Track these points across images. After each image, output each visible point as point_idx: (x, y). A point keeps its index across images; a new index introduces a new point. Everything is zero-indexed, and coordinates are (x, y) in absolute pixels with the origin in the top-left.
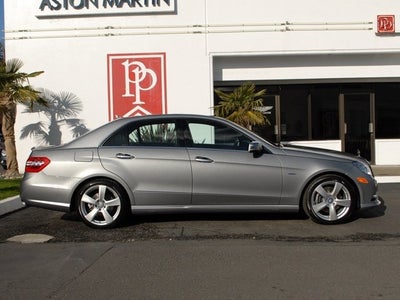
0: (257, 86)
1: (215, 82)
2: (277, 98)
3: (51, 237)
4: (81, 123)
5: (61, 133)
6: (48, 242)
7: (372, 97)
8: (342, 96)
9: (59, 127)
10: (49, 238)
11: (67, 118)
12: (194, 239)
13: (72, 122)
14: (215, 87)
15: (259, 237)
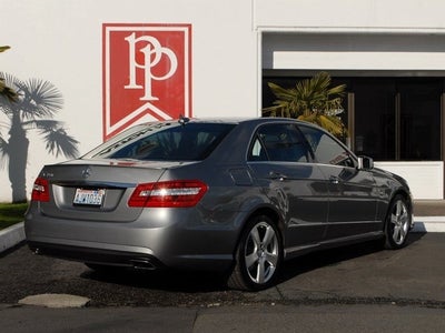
0: (333, 78)
1: (264, 70)
2: (351, 97)
3: (87, 300)
4: (59, 127)
5: (27, 142)
9: (24, 132)
11: (37, 118)
13: (47, 125)
14: (264, 78)
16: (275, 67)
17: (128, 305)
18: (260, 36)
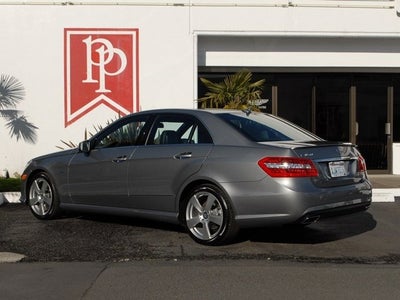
0: (253, 73)
1: (199, 67)
2: (275, 90)
3: (22, 256)
4: (20, 115)
6: (21, 261)
7: (391, 90)
8: (353, 90)
10: (20, 257)
11: (5, 108)
12: (199, 259)
14: (199, 73)
15: (275, 258)
16: (207, 64)
17: (56, 260)
18: (196, 39)
